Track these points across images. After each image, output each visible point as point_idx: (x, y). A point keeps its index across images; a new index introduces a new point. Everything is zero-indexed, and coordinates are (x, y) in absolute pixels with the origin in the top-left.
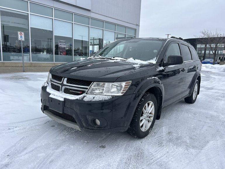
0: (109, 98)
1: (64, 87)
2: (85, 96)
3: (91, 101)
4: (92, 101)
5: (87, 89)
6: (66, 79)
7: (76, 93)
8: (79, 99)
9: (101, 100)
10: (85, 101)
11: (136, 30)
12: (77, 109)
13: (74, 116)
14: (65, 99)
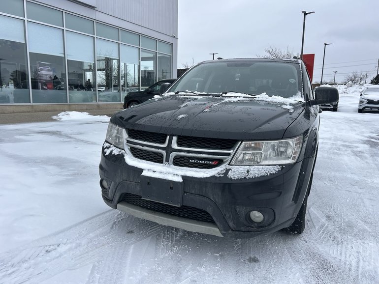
0: (277, 170)
1: (173, 155)
2: (228, 168)
3: (245, 178)
4: (247, 177)
5: (229, 154)
6: (175, 139)
7: (204, 164)
8: (218, 176)
9: (263, 174)
10: (233, 178)
11: (172, 45)
12: (216, 197)
13: (209, 210)
14: (184, 177)
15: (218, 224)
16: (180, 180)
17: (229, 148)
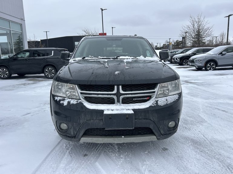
0: (178, 97)
1: (121, 97)
2: (156, 100)
3: (167, 104)
4: (168, 103)
6: (120, 87)
7: (142, 100)
8: (153, 105)
9: (174, 100)
15: (156, 133)
16: (132, 112)
17: (154, 88)
